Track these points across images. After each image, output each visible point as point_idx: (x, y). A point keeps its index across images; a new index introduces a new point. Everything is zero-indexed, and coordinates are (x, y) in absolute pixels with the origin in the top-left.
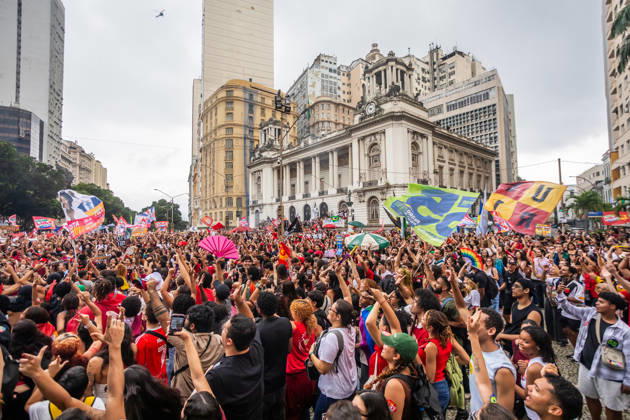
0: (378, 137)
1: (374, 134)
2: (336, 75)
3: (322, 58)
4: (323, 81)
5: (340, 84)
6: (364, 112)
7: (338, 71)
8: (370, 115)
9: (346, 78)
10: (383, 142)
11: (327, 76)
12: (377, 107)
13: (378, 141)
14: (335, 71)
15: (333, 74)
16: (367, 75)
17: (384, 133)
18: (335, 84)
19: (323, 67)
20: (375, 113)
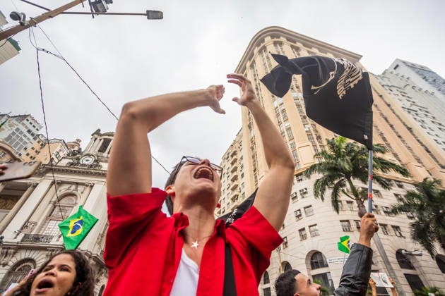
0: (81, 188)
1: (77, 184)
2: (31, 138)
3: (28, 118)
4: (14, 133)
5: (29, 146)
6: (78, 159)
7: (36, 137)
8: (85, 165)
9: (39, 145)
10: (84, 196)
11: (21, 133)
12: (96, 161)
13: (78, 193)
14: (33, 135)
15: (29, 136)
16: (96, 136)
17: (92, 187)
18: (25, 143)
19: (23, 124)
20: (91, 166)
